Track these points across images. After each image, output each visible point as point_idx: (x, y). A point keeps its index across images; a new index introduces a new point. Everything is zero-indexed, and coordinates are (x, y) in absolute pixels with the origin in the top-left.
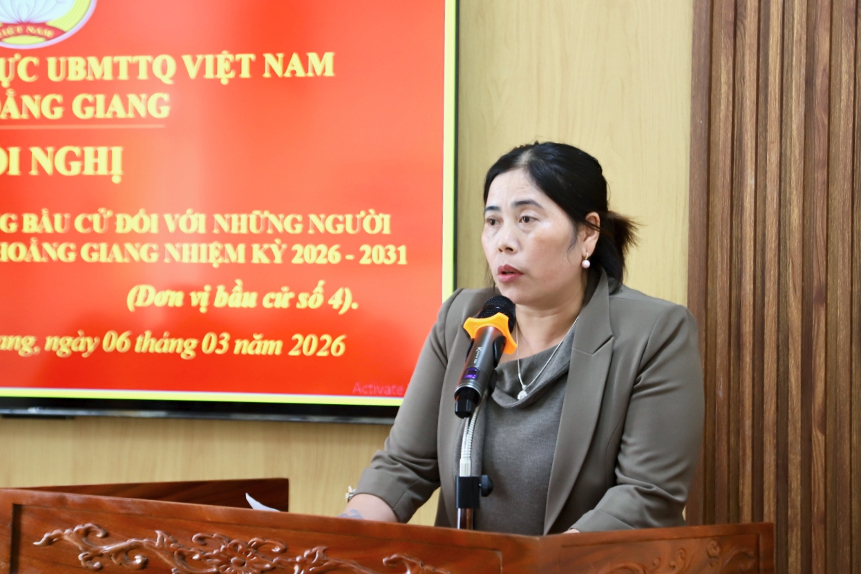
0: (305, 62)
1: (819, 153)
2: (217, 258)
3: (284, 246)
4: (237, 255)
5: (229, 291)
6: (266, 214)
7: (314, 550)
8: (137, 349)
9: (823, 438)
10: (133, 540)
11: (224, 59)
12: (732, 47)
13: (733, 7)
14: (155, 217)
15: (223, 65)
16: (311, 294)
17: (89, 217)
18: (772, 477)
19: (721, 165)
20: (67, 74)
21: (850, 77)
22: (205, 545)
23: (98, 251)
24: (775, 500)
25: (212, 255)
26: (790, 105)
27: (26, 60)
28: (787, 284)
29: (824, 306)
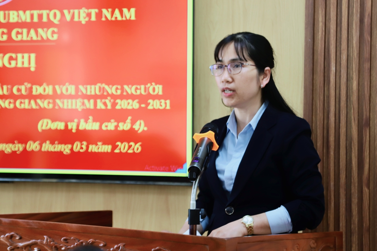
0: (121, 13)
1: (366, 55)
2: (81, 106)
3: (112, 101)
4: (90, 105)
5: (86, 121)
6: (104, 85)
7: (119, 245)
8: (43, 149)
9: (368, 191)
10: (34, 241)
11: (83, 12)
12: (325, 4)
14: (51, 87)
15: (83, 15)
16: (125, 123)
17: (20, 87)
18: (344, 209)
19: (319, 61)
20: (9, 19)
22: (67, 243)
23: (24, 103)
24: (345, 221)
25: (77, 105)
26: (352, 32)
28: (351, 117)
29: (369, 128)
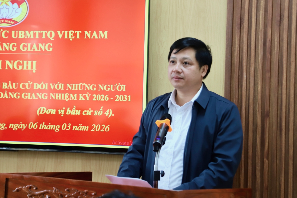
0: (98, 34)
1: (268, 68)
2: (68, 98)
3: (90, 95)
4: (74, 97)
5: (71, 109)
6: (84, 84)
8: (40, 128)
9: (268, 161)
10: (45, 191)
13: (240, 19)
14: (47, 84)
15: (71, 34)
16: (99, 111)
17: (25, 84)
18: (251, 174)
19: (235, 71)
20: (18, 36)
21: (278, 43)
22: (69, 192)
23: (28, 95)
25: (65, 97)
26: (258, 52)
27: (5, 31)
28: (256, 110)
29: (268, 118)
